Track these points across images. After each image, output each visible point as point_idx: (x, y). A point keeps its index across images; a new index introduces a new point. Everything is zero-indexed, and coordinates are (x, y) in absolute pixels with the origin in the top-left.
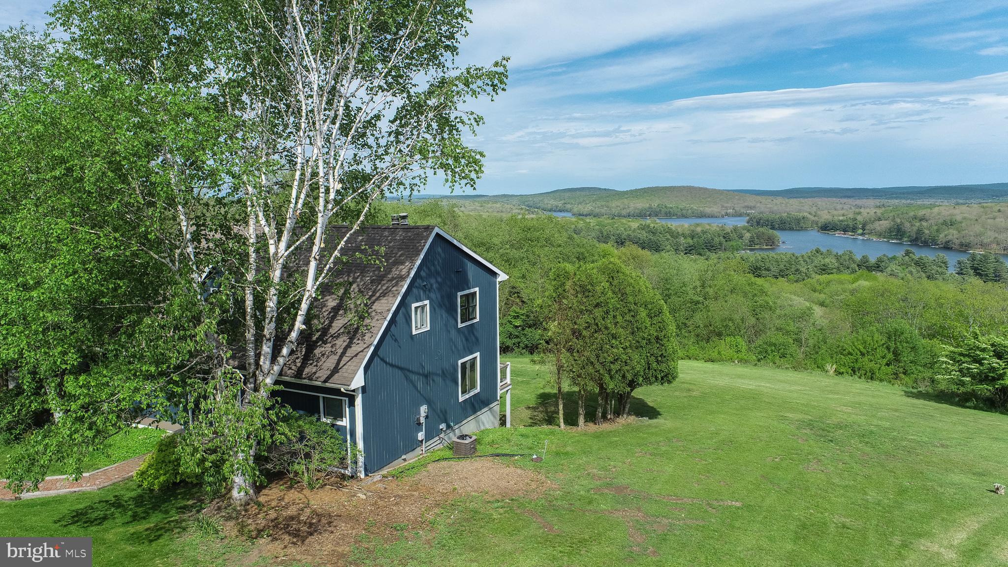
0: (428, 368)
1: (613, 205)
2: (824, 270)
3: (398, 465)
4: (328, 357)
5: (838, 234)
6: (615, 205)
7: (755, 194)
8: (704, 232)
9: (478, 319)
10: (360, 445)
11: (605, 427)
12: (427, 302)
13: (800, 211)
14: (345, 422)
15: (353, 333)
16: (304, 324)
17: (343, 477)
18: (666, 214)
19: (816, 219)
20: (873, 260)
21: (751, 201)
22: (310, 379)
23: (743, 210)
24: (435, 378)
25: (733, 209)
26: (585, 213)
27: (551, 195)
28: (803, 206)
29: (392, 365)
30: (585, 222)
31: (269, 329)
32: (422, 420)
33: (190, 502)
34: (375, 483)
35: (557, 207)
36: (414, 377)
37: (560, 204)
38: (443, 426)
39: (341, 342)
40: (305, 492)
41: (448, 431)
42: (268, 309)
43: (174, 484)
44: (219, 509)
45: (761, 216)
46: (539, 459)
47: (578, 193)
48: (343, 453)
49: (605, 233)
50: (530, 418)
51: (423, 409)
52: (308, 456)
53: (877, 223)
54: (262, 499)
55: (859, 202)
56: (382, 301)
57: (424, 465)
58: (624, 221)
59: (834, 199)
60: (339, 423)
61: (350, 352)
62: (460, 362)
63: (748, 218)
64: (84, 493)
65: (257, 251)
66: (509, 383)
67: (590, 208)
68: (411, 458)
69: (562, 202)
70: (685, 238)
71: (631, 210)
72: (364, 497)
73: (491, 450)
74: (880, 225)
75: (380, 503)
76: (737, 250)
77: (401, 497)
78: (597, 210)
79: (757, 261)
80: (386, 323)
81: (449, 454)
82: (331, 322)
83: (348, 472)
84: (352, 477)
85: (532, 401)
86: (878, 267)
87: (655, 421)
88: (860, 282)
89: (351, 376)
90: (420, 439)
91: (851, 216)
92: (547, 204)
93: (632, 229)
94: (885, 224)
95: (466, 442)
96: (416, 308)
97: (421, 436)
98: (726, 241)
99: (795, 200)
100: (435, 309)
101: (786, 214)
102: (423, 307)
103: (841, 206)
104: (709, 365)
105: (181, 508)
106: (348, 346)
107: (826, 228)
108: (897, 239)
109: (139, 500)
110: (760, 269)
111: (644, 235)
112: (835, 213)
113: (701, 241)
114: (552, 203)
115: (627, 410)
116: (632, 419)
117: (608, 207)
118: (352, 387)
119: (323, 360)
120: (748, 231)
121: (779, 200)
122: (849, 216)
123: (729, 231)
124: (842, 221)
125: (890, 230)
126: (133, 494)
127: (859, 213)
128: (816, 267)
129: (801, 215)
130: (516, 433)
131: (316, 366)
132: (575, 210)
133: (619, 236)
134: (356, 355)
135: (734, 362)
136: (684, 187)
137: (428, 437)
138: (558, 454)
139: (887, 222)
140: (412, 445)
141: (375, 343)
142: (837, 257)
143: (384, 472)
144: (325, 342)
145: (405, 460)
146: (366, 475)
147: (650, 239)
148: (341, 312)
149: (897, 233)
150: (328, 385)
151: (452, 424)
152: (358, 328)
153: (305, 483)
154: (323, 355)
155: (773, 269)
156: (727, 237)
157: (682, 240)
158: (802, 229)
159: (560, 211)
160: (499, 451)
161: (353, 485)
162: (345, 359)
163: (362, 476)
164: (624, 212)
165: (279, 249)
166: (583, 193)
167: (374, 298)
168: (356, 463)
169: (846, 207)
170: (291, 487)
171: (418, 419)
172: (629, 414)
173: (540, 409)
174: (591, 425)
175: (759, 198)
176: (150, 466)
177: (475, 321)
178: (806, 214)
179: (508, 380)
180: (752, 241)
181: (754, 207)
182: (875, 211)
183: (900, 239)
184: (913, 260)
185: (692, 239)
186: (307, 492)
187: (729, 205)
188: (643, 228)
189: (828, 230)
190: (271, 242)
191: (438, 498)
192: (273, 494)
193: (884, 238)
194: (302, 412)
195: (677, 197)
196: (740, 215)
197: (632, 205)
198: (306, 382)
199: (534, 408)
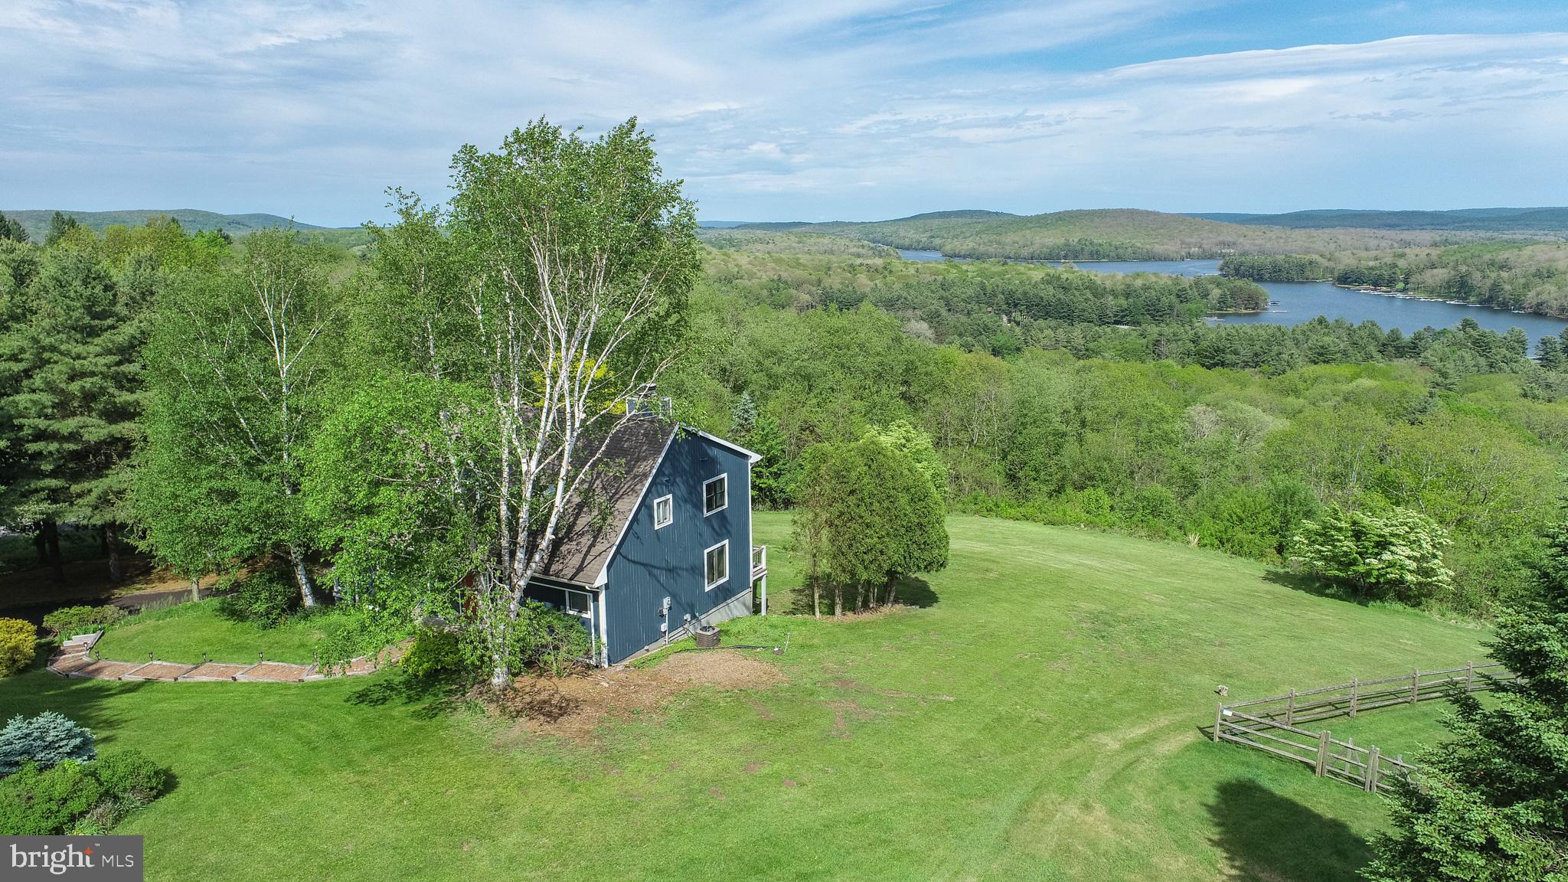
0: (673, 563)
1: (1008, 240)
2: (1321, 356)
3: (640, 655)
4: (573, 555)
5: (1365, 290)
6: (1012, 240)
7: (1236, 222)
8: (1146, 288)
9: (726, 506)
10: (604, 639)
11: (866, 616)
12: (670, 496)
13: (1307, 251)
14: (589, 615)
15: (597, 533)
16: (553, 534)
17: (588, 667)
18: (1091, 254)
19: (1331, 264)
20: (1407, 336)
21: (1229, 233)
22: (557, 575)
23: (1216, 249)
24: (680, 572)
25: (1200, 247)
26: (962, 253)
27: (911, 223)
28: (1314, 242)
29: (634, 562)
30: (961, 271)
31: (522, 537)
32: (665, 612)
33: (454, 687)
34: (617, 673)
35: (919, 242)
36: (656, 572)
37: (924, 238)
38: (688, 617)
39: (586, 541)
40: (554, 680)
41: (693, 621)
42: (521, 520)
43: (436, 670)
44: (481, 693)
45: (1243, 259)
46: (781, 652)
47: (953, 221)
48: (589, 645)
49: (989, 289)
50: (793, 603)
51: (666, 602)
52: (556, 648)
53: (1428, 273)
54: (517, 685)
55: (1407, 235)
56: (625, 500)
57: (666, 656)
58: (1021, 267)
59: (1367, 230)
60: (584, 615)
61: (594, 552)
62: (706, 551)
63: (1221, 262)
64: (357, 677)
65: (510, 466)
66: (764, 568)
67: (971, 245)
68: (654, 649)
69: (928, 234)
70: (1116, 297)
71: (1036, 248)
72: (607, 685)
73: (733, 641)
74: (1432, 276)
75: (622, 691)
76: (1197, 316)
77: (639, 686)
78: (982, 249)
79: (1220, 339)
80: (627, 523)
81: (692, 644)
82: (576, 519)
83: (593, 662)
84: (597, 667)
85: (799, 582)
86: (1412, 349)
87: (927, 609)
88: (1359, 380)
89: (594, 575)
90: (663, 630)
91: (1389, 260)
92: (904, 237)
93: (1033, 282)
94: (1441, 274)
95: (709, 633)
96: (659, 504)
97: (664, 627)
98: (1181, 302)
99: (1302, 231)
100: (679, 505)
101: (1283, 257)
102: (666, 502)
103: (1376, 242)
104: (1048, 530)
105: (446, 691)
106: (593, 545)
107: (1347, 279)
108: (1459, 298)
109: (408, 684)
110: (1223, 351)
111: (1049, 293)
112: (1364, 254)
113: (1140, 302)
114: (910, 235)
115: (892, 598)
116: (899, 608)
117: (999, 243)
118: (596, 585)
119: (569, 557)
120: (1218, 285)
121: (1276, 231)
122: (1385, 260)
123: (1187, 286)
124: (1372, 268)
125: (1449, 285)
126: (401, 679)
127: (1403, 255)
128: (1310, 349)
129: (1307, 257)
130: (766, 623)
131: (563, 563)
132: (948, 248)
133: (1011, 294)
134: (599, 555)
135: (1079, 526)
136: (1122, 210)
137: (671, 628)
138: (802, 646)
139: (1445, 270)
140: (655, 636)
141: (617, 543)
142: (1350, 331)
143: (626, 662)
144: (570, 539)
145: (648, 650)
146: (610, 665)
147: (1059, 299)
148: (585, 509)
149: (1460, 288)
150: (573, 582)
151: (697, 614)
152: (601, 528)
153: (554, 672)
154: (569, 553)
155: (1243, 352)
156: (1182, 297)
157: (1110, 301)
158: (1307, 281)
159: (924, 249)
160: (742, 643)
161: (597, 674)
162: (589, 558)
163: (606, 666)
164: (1025, 252)
165: (531, 467)
166: (961, 220)
167: (617, 496)
168: (600, 654)
169: (1383, 244)
170: (541, 675)
171: (661, 611)
172: (896, 601)
173: (807, 592)
174: (850, 614)
175: (1243, 229)
176: (413, 654)
177: (724, 507)
178: (1315, 257)
179: (763, 565)
180: (1222, 301)
181: (1234, 244)
182: (1429, 251)
183: (1464, 299)
184: (1470, 337)
185: (1127, 298)
186: (555, 680)
187: (1193, 240)
188: (1049, 280)
189: (1349, 284)
190: (523, 461)
191: (673, 688)
192: (526, 681)
193: (1439, 296)
194: (549, 605)
195: (1111, 226)
196: (1211, 257)
197: (1037, 240)
198: (553, 578)
199: (800, 591)
